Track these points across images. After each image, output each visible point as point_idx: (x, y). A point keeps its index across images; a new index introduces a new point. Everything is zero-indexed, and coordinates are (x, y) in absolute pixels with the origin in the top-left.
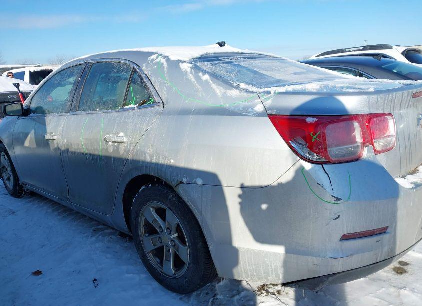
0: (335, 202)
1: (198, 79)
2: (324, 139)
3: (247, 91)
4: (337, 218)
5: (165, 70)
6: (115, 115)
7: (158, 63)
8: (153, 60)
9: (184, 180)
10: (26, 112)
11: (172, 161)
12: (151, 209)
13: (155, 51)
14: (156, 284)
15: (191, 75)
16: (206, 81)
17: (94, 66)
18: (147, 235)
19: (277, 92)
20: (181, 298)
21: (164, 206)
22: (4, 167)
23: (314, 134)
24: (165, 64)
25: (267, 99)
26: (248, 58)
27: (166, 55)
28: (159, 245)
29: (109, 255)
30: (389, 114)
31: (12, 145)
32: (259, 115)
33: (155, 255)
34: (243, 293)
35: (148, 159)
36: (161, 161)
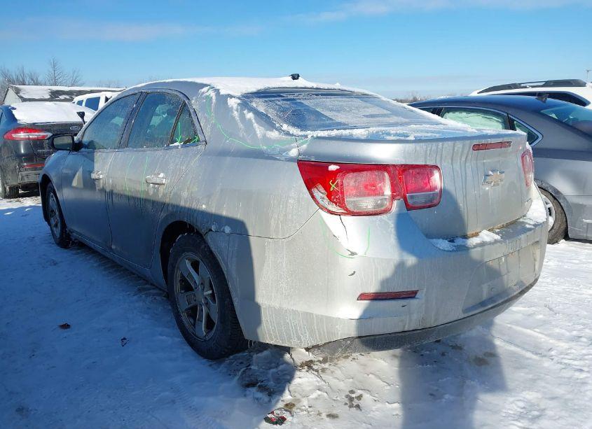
0: (351, 256)
1: (242, 116)
2: (342, 189)
3: (288, 134)
4: (353, 274)
5: (213, 105)
6: (160, 153)
7: (207, 97)
8: (203, 93)
9: (213, 228)
10: (77, 147)
11: (204, 206)
12: (187, 261)
13: (208, 83)
14: (188, 349)
15: (236, 112)
16: (250, 120)
17: (148, 96)
18: (182, 291)
19: (315, 136)
20: (210, 365)
21: (197, 258)
22: (53, 211)
23: (333, 183)
24: (214, 98)
25: (303, 144)
26: (322, 95)
27: (218, 88)
28: (193, 303)
29: (146, 316)
30: (436, 167)
31: (60, 187)
32: (291, 160)
33: (189, 316)
34: (281, 367)
35: (182, 204)
36: (194, 206)
